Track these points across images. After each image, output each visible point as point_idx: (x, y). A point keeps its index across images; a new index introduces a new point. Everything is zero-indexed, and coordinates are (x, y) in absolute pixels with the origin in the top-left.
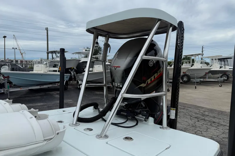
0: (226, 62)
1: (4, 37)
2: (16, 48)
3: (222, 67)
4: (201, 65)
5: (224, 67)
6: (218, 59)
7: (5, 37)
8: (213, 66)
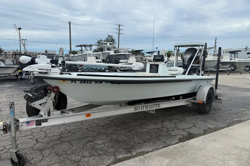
0: (236, 54)
1: (18, 29)
2: (26, 40)
3: (232, 59)
4: (213, 57)
5: (234, 59)
6: (229, 52)
7: (20, 29)
8: (223, 58)
